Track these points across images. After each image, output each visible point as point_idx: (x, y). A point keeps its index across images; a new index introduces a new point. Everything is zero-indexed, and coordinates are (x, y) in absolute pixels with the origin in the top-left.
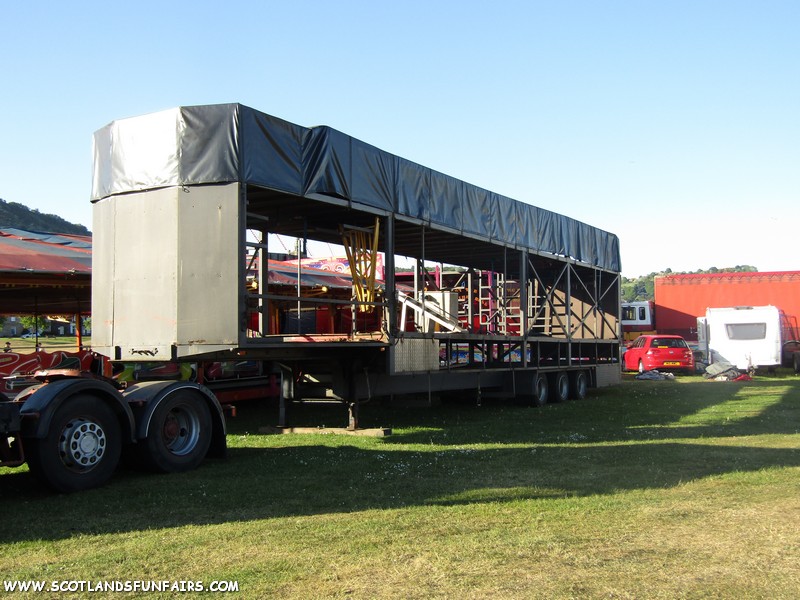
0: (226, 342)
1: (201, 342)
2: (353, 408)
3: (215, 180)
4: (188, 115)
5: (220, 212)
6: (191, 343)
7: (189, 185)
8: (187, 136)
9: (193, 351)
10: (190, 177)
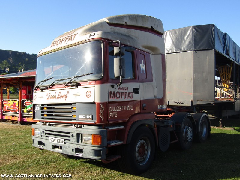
0: (210, 100)
1: (201, 100)
2: (221, 121)
3: (206, 49)
4: (196, 28)
5: (208, 59)
6: (198, 101)
7: (197, 51)
8: (197, 35)
9: (198, 103)
10: (197, 48)
